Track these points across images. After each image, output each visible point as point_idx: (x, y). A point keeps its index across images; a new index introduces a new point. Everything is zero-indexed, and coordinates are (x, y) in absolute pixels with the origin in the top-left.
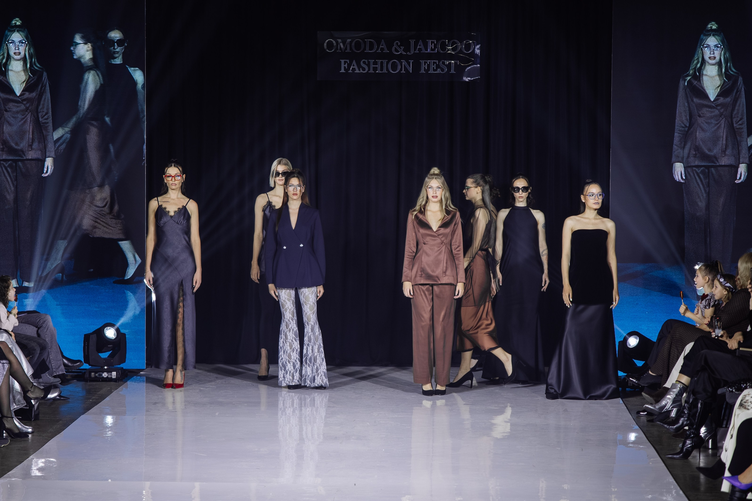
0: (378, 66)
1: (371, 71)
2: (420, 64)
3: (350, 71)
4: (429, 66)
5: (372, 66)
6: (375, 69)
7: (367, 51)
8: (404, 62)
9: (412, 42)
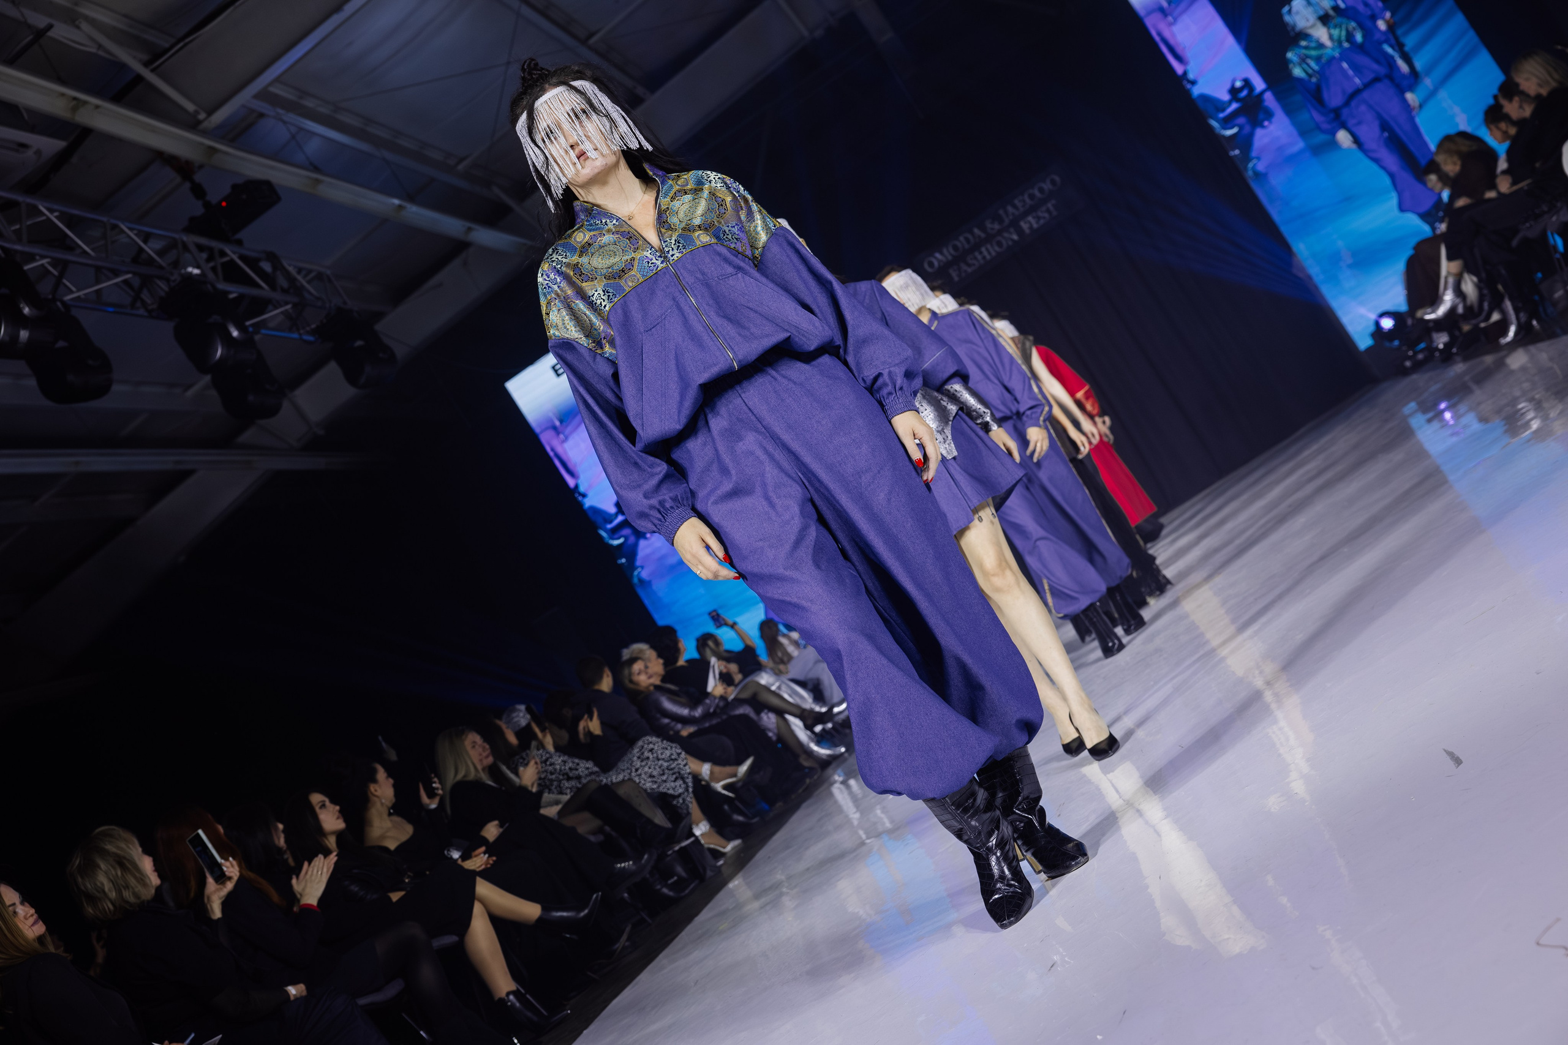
0: (985, 253)
1: (982, 262)
2: (1020, 227)
3: (963, 275)
4: (1030, 223)
5: (979, 257)
6: (984, 258)
7: (967, 246)
8: (1006, 235)
9: (1001, 212)
